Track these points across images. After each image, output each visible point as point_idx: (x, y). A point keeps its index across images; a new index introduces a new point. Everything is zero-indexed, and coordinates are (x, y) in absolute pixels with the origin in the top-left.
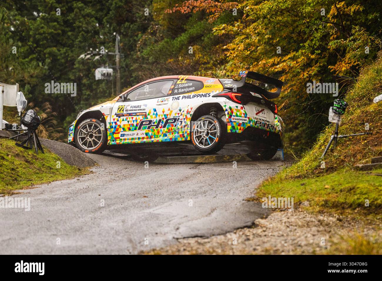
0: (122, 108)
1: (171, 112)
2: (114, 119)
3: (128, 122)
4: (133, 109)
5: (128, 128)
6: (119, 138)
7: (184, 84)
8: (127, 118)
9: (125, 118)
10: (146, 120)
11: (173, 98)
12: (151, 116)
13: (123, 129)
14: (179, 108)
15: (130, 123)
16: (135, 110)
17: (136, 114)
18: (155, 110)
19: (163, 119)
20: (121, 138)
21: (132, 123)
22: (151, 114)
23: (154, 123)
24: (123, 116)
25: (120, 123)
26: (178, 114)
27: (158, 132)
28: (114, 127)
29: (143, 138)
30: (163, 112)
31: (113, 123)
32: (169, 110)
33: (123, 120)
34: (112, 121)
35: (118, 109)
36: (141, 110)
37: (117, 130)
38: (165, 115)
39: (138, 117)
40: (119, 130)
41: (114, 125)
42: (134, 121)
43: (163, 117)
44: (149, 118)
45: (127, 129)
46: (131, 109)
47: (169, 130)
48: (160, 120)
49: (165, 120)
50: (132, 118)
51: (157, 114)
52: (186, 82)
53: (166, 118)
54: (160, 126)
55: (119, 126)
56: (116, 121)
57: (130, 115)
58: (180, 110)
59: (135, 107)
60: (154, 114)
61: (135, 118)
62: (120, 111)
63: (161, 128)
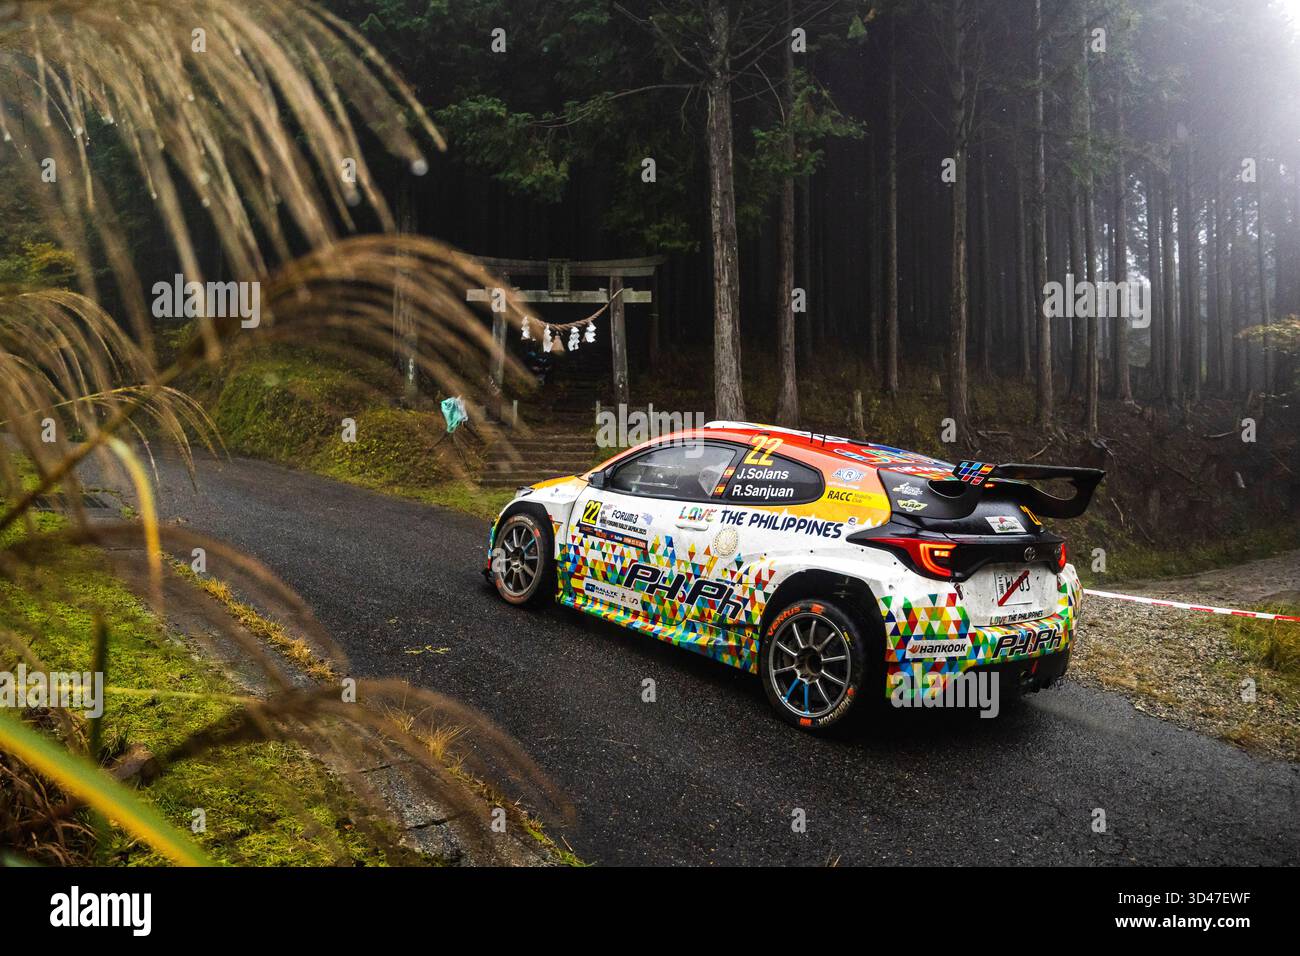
0: (593, 511)
1: (713, 559)
2: (574, 538)
3: (604, 555)
4: (619, 521)
5: (603, 572)
6: (581, 591)
7: (762, 468)
8: (601, 545)
9: (597, 541)
10: (645, 565)
11: (725, 512)
12: (658, 558)
13: (592, 570)
14: (735, 556)
15: (607, 560)
16: (622, 526)
17: (623, 540)
18: (670, 543)
19: (689, 575)
20: (587, 592)
21: (613, 562)
22: (660, 552)
23: (664, 580)
24: (594, 534)
25: (587, 551)
26: (733, 574)
27: (674, 611)
28: (572, 559)
29: (636, 614)
30: (692, 555)
31: (570, 546)
32: (708, 552)
33: (593, 547)
34: (570, 541)
35: (587, 509)
36: (635, 530)
37: (579, 569)
38: (694, 566)
39: (626, 550)
40: (583, 572)
41: (572, 552)
42: (616, 558)
43: (690, 571)
44: (654, 562)
45: (599, 575)
46: (614, 520)
47: (703, 614)
48: (680, 578)
49: (693, 581)
50: (614, 547)
51: (673, 555)
52: (770, 463)
53: (696, 577)
54: (679, 594)
55: (584, 559)
56: (577, 543)
57: (609, 536)
58: (739, 564)
59: (622, 516)
60: (665, 554)
61: (619, 547)
62: (588, 517)
63: (681, 600)
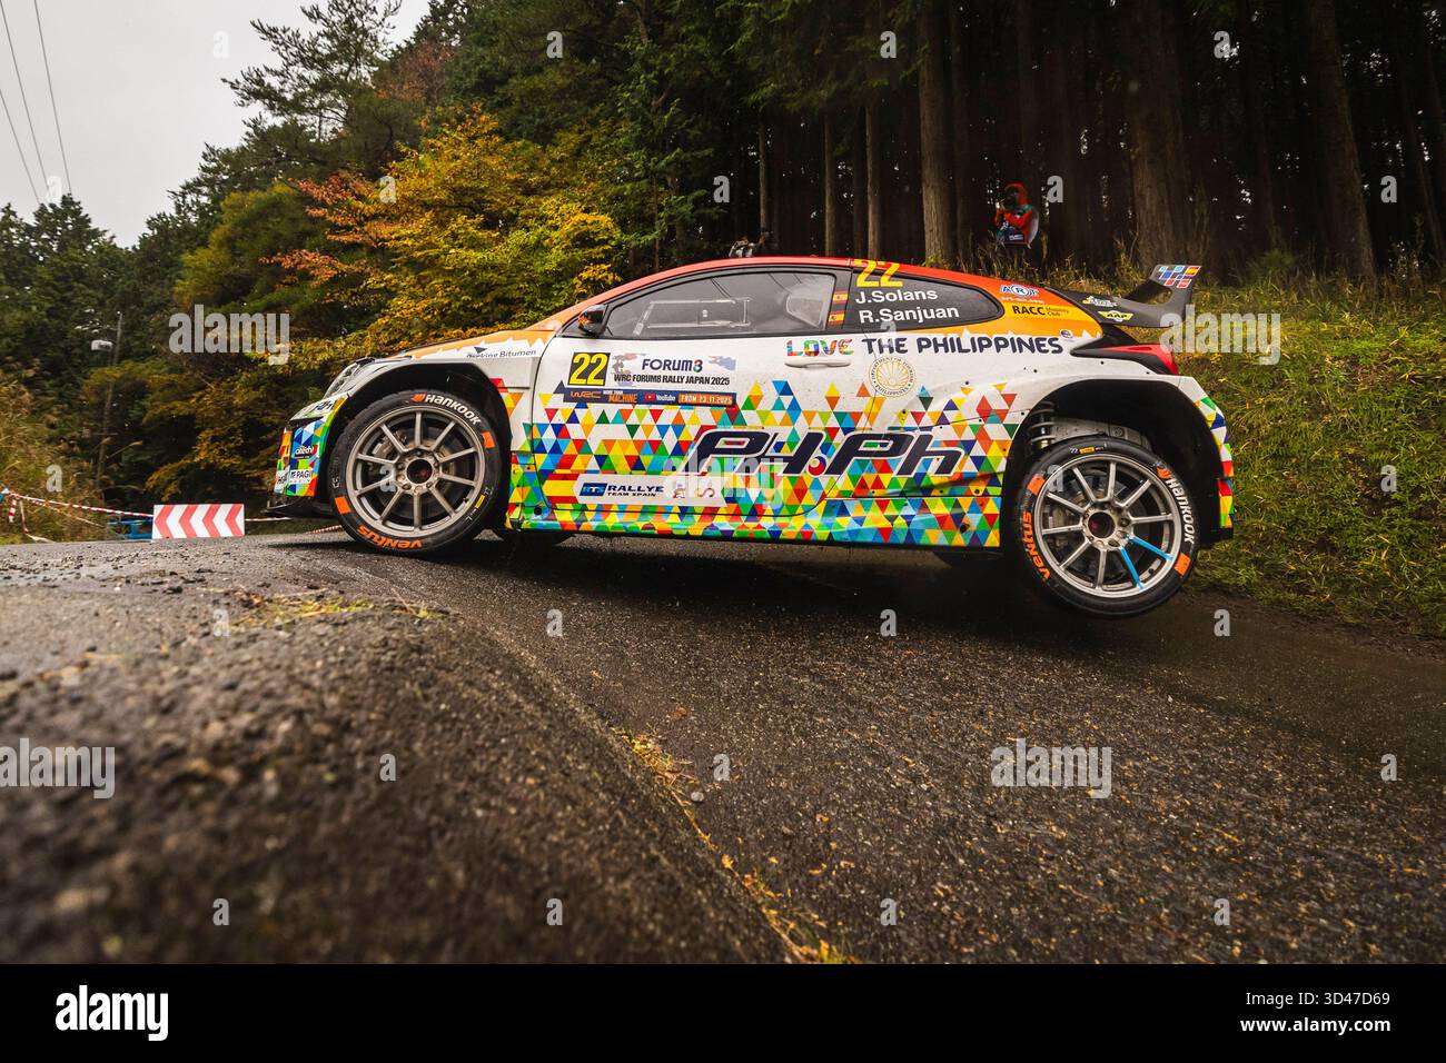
0: (592, 367)
1: (878, 402)
2: (551, 413)
3: (633, 429)
4: (661, 373)
5: (628, 458)
6: (572, 500)
8: (624, 415)
9: (612, 410)
10: (732, 429)
12: (764, 416)
13: (601, 459)
14: (917, 391)
15: (640, 435)
16: (671, 380)
17: (676, 399)
18: (785, 389)
19: (832, 432)
20: (583, 500)
21: (655, 435)
22: (763, 406)
23: (779, 447)
24: (604, 399)
25: (587, 429)
26: (917, 416)
27: (800, 492)
28: (548, 449)
29: (710, 512)
30: (833, 401)
31: (542, 428)
32: (863, 392)
33: (603, 419)
34: (541, 418)
36: (702, 380)
37: (567, 462)
38: (840, 416)
39: (687, 414)
40: (577, 464)
41: (549, 437)
42: (663, 430)
43: (833, 422)
44: (752, 421)
45: (622, 465)
46: (649, 371)
47: (862, 485)
48: (812, 439)
49: (840, 439)
50: (656, 415)
51: (795, 406)
53: (846, 431)
54: (813, 462)
55: (581, 445)
56: (559, 419)
57: (642, 398)
58: (926, 401)
59: (667, 364)
60: (778, 406)
61: (669, 415)
63: (814, 471)
